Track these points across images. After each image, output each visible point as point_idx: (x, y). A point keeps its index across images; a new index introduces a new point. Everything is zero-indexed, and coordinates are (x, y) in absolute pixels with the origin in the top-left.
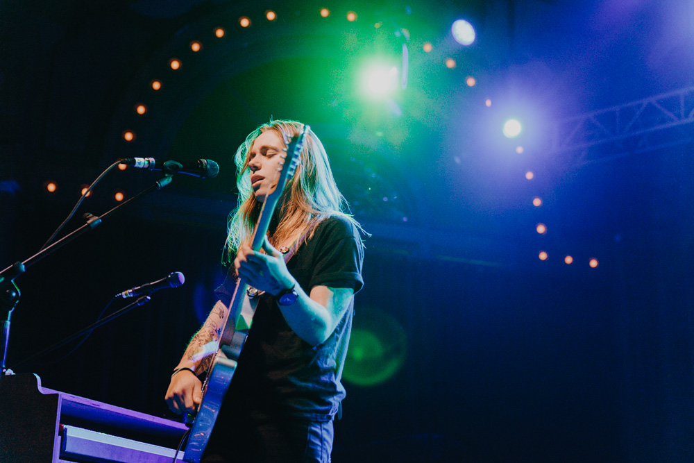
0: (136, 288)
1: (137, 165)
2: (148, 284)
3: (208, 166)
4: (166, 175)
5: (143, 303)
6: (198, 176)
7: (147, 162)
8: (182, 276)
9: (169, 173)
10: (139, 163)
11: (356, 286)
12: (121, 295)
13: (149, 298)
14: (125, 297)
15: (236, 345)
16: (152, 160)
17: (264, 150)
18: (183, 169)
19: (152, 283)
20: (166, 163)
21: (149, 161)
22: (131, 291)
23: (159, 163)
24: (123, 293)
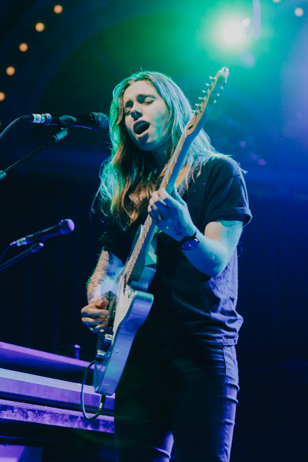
0: (29, 236)
1: (35, 121)
2: (40, 232)
3: (100, 119)
4: (62, 129)
5: (36, 250)
6: (91, 129)
7: (44, 118)
8: (71, 224)
9: (64, 126)
10: (37, 119)
11: (244, 218)
12: (16, 244)
13: (42, 245)
14: (19, 245)
15: (144, 280)
16: (48, 115)
17: (141, 99)
18: (78, 123)
19: (44, 231)
20: (62, 118)
21: (45, 116)
22: (24, 239)
23: (55, 119)
24: (18, 241)
